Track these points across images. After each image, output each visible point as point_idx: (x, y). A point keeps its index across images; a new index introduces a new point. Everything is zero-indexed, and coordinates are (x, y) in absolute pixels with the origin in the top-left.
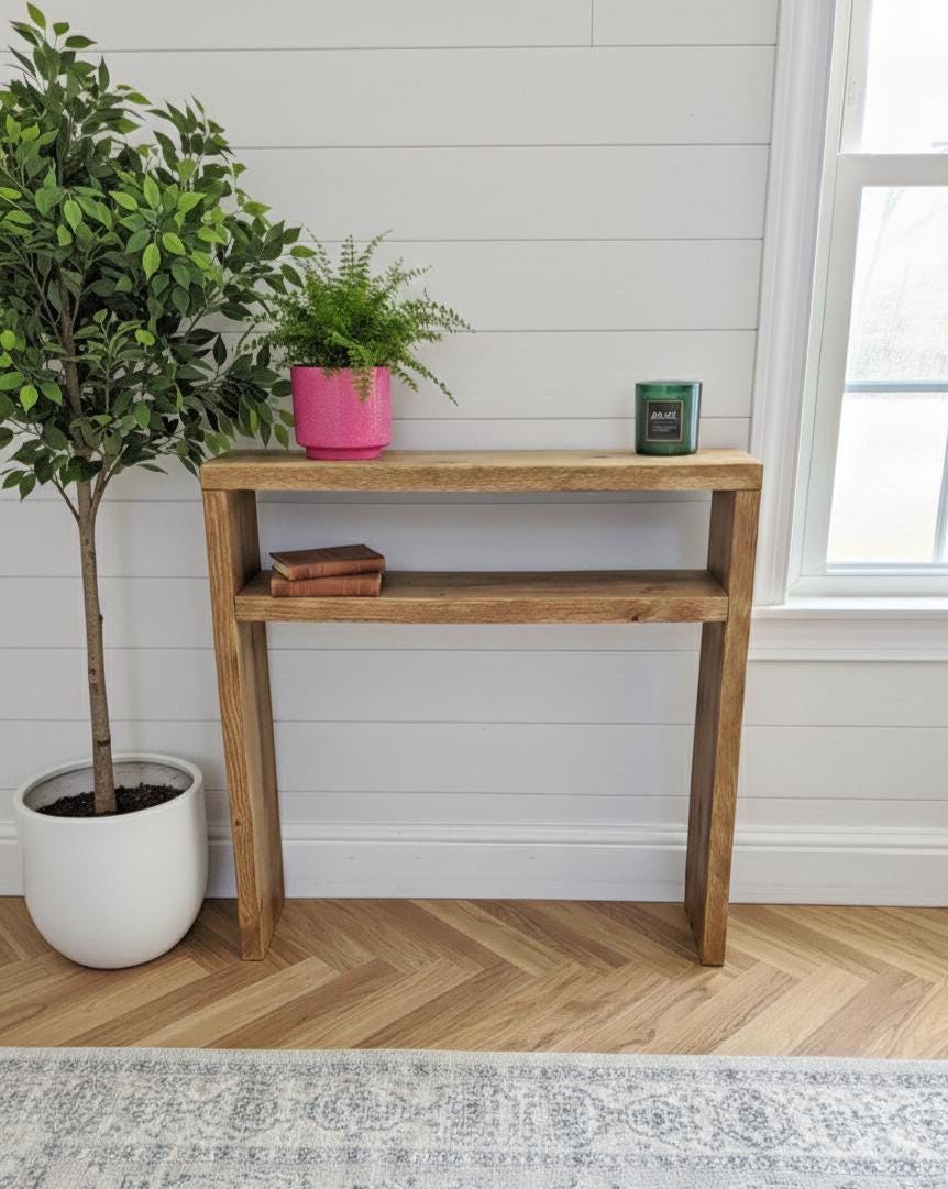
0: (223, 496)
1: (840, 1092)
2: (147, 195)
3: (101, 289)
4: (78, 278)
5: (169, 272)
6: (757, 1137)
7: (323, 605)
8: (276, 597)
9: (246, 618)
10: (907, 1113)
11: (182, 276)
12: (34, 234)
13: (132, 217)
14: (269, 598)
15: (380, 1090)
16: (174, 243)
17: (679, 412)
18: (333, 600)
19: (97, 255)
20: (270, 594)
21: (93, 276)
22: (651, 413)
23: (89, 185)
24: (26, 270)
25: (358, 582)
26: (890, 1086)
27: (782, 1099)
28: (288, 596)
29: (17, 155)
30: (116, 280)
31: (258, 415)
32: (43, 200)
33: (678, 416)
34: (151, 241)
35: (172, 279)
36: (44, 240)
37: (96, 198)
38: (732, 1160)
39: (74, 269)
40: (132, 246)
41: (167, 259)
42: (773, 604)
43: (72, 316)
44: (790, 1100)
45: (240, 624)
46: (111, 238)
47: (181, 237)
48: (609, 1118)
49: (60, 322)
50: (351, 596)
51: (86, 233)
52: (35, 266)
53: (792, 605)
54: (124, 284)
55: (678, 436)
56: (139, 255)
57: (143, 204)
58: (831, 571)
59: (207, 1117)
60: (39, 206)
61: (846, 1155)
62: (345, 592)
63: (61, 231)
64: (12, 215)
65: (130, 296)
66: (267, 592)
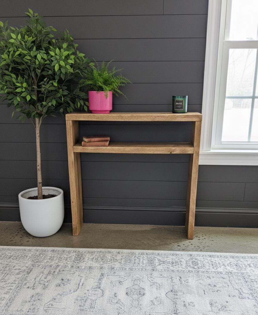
0: (71, 122)
1: (216, 259)
2: (57, 52)
3: (44, 73)
4: (40, 71)
5: (60, 70)
6: (196, 267)
7: (95, 148)
8: (83, 146)
9: (75, 152)
10: (232, 263)
11: (63, 71)
12: (30, 61)
13: (54, 57)
14: (82, 147)
15: (109, 256)
16: (62, 63)
17: (183, 102)
18: (97, 147)
19: (44, 66)
20: (81, 146)
21: (43, 70)
22: (176, 103)
23: (42, 50)
24: (28, 69)
25: (103, 143)
26: (229, 258)
27: (202, 260)
28: (86, 146)
29: (27, 44)
30: (48, 72)
31: (80, 103)
32: (33, 53)
33: (182, 104)
34: (57, 63)
35: (61, 71)
36: (33, 63)
37: (44, 53)
38: (189, 271)
39: (39, 69)
40: (53, 64)
41: (60, 67)
42: (208, 151)
43: (37, 80)
44: (204, 260)
45: (74, 153)
46: (48, 62)
47: (64, 61)
48: (161, 262)
49: (34, 81)
50: (101, 146)
51: (42, 61)
52: (30, 68)
53: (212, 151)
54: (50, 72)
55: (182, 109)
56: (54, 66)
57: (56, 54)
58: (223, 143)
59: (68, 260)
60: (32, 55)
61: (216, 271)
62: (100, 145)
63: (37, 61)
64: (26, 57)
65: (51, 75)
66: (81, 145)
